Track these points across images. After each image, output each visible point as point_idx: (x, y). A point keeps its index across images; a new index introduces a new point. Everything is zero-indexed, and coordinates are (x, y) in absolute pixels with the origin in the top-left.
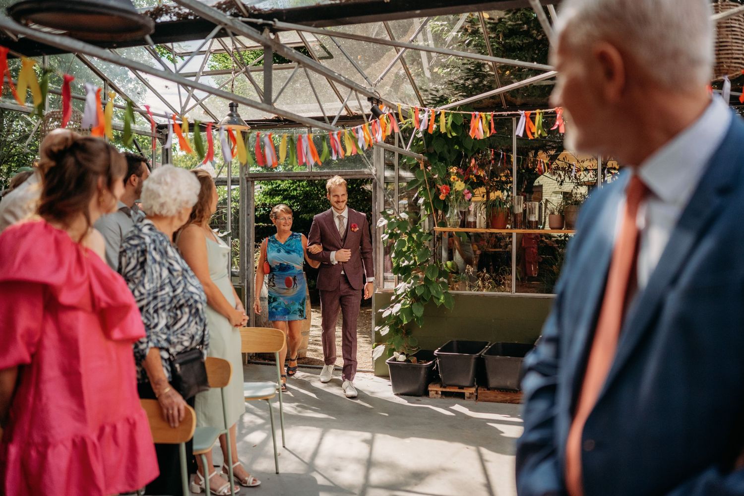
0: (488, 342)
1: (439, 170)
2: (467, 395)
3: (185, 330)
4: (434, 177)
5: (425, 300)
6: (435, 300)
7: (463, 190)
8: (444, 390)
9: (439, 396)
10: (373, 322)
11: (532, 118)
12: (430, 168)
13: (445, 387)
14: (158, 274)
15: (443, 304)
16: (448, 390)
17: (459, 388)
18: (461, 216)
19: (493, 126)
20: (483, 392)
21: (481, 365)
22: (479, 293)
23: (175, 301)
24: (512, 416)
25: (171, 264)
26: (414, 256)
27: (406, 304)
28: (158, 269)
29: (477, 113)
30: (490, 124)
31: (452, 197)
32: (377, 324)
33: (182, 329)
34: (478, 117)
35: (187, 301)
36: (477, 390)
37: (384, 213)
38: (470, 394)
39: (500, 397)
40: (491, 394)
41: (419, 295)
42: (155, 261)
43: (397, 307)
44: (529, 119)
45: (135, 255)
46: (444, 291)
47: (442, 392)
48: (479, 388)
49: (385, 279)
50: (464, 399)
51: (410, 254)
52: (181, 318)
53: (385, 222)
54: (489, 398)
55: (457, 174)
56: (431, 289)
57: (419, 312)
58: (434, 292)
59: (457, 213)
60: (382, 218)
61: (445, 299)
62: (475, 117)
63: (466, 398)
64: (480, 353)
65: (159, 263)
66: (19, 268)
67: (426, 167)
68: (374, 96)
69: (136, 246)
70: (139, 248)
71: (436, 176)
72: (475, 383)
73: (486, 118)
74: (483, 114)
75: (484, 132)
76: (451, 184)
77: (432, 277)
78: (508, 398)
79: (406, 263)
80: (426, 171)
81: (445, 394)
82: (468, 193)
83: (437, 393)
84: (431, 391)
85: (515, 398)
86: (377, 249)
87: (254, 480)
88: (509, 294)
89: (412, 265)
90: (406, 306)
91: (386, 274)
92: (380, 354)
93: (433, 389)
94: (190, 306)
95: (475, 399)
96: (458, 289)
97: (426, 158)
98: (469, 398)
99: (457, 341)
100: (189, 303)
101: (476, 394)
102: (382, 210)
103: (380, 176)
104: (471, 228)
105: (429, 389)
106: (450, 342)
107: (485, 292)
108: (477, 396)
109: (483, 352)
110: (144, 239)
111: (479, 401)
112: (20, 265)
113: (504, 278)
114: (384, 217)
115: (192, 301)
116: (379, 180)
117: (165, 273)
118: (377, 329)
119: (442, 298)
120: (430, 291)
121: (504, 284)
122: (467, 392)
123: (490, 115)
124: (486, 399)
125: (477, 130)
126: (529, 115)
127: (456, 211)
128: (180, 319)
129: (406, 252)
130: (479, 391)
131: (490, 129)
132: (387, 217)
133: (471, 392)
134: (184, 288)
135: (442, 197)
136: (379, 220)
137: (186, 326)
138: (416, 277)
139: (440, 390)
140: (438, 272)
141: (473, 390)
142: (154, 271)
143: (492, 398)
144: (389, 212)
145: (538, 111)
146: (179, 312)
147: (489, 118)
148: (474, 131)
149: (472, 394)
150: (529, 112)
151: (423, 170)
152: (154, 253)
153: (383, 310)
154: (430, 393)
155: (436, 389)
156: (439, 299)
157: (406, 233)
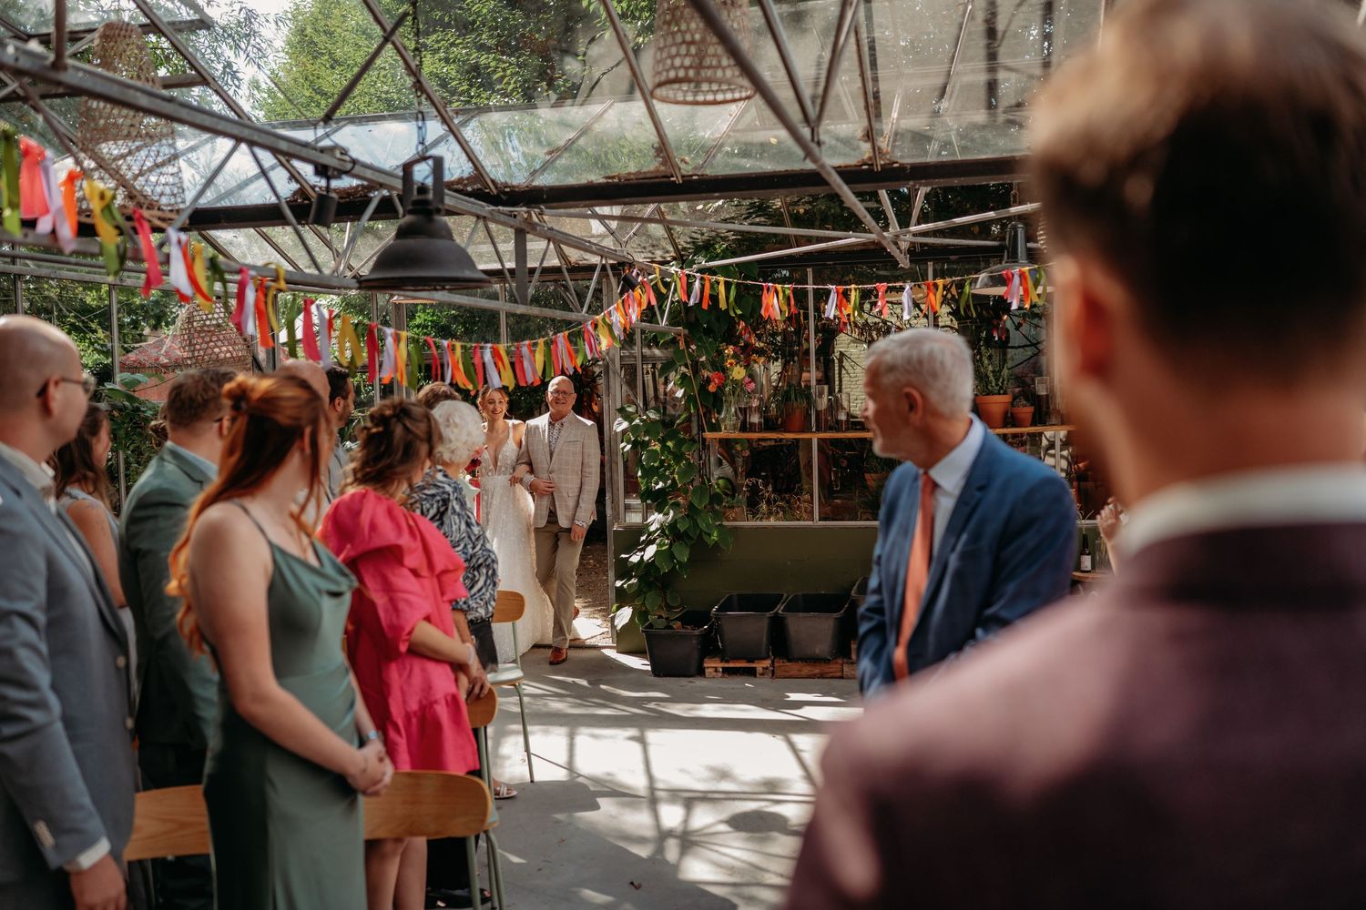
0: (783, 595)
1: (706, 348)
2: (760, 670)
3: (483, 594)
4: (701, 360)
5: (691, 538)
6: (705, 538)
7: (743, 379)
8: (726, 665)
9: (720, 675)
10: (611, 574)
11: (846, 295)
12: (693, 347)
13: (727, 661)
14: (457, 527)
15: (716, 542)
16: (731, 665)
17: (748, 662)
18: (740, 416)
19: (792, 302)
20: (782, 664)
21: (778, 627)
22: (765, 523)
23: (474, 560)
24: (825, 695)
25: (469, 517)
26: (672, 473)
27: (664, 545)
28: (457, 521)
29: (770, 284)
30: (789, 298)
31: (727, 389)
32: (619, 577)
33: (481, 593)
34: (772, 290)
35: (485, 560)
36: (773, 662)
37: (622, 411)
38: (764, 668)
39: (807, 670)
40: (794, 668)
41: (682, 530)
42: (454, 512)
43: (651, 551)
44: (841, 296)
45: (435, 506)
46: (718, 523)
47: (723, 668)
48: (776, 660)
49: (628, 508)
50: (755, 676)
51: (665, 470)
52: (479, 580)
53: (625, 425)
54: (791, 673)
55: (735, 356)
56: (699, 521)
57: (683, 555)
58: (703, 526)
59: (736, 412)
60: (620, 419)
61: (719, 535)
62: (768, 289)
63: (758, 675)
64: (775, 610)
65: (459, 515)
66: (370, 537)
67: (688, 347)
68: (626, 260)
69: (433, 496)
70: (438, 498)
71: (703, 359)
72: (771, 654)
73: (784, 292)
74: (779, 287)
75: (781, 311)
76: (724, 370)
77: (700, 503)
78: (817, 671)
79: (661, 485)
80: (688, 351)
81: (728, 672)
82: (750, 382)
83: (716, 671)
84: (708, 668)
85: (827, 670)
86: (614, 465)
87: (508, 790)
88: (810, 523)
89: (668, 487)
90: (664, 548)
91: (628, 501)
92: (626, 620)
93: (710, 665)
94: (488, 567)
95: (770, 675)
96: (735, 520)
97: (686, 331)
98: (763, 674)
99: (738, 595)
100: (487, 563)
101: (771, 669)
102: (619, 406)
103: (614, 355)
104: (755, 432)
105: (705, 665)
106: (728, 598)
107: (772, 522)
108: (773, 672)
109: (780, 609)
110: (444, 488)
111: (776, 678)
112: (369, 533)
113: (799, 499)
114: (622, 417)
115: (489, 561)
116: (613, 361)
117: (463, 526)
118: (618, 584)
119: (715, 534)
120: (697, 525)
121: (799, 508)
122: (759, 666)
123: (788, 288)
124: (787, 674)
125: (771, 309)
126: (841, 291)
127: (733, 410)
128: (477, 582)
129: (658, 468)
130: (776, 664)
131: (789, 305)
132: (628, 417)
133: (765, 666)
134: (482, 545)
135: (712, 388)
136: (616, 422)
137: (484, 590)
138: (676, 505)
139: (720, 665)
140: (708, 497)
141: (767, 663)
142: (453, 523)
143: (794, 672)
144: (630, 409)
145: (853, 286)
146: (476, 573)
147: (787, 292)
148: (767, 310)
149: (767, 668)
150: (841, 288)
151: (683, 350)
152: (455, 503)
153: (627, 556)
154: (707, 670)
155: (714, 665)
156: (710, 535)
157: (659, 440)
